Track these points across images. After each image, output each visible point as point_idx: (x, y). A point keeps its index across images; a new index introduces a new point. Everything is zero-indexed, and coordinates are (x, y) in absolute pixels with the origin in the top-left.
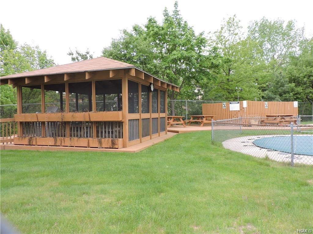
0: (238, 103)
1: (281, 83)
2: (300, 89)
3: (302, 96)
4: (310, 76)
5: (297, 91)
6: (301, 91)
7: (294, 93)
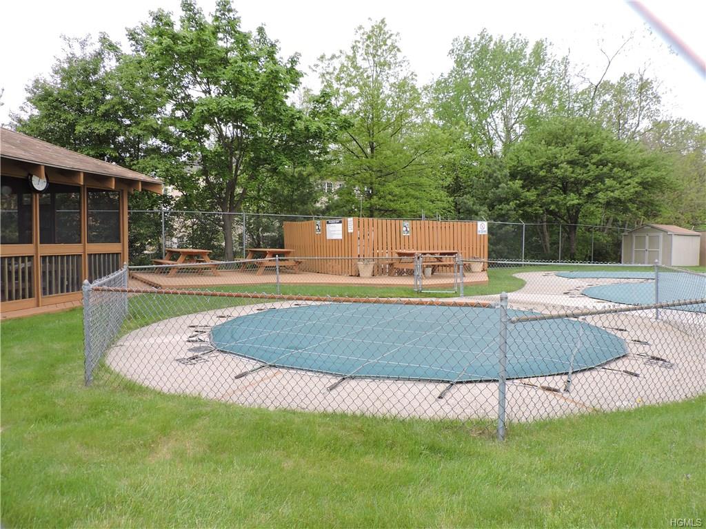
0: (340, 222)
1: (494, 180)
2: (531, 195)
3: (536, 210)
4: (552, 165)
5: (526, 197)
6: (532, 198)
7: (518, 201)
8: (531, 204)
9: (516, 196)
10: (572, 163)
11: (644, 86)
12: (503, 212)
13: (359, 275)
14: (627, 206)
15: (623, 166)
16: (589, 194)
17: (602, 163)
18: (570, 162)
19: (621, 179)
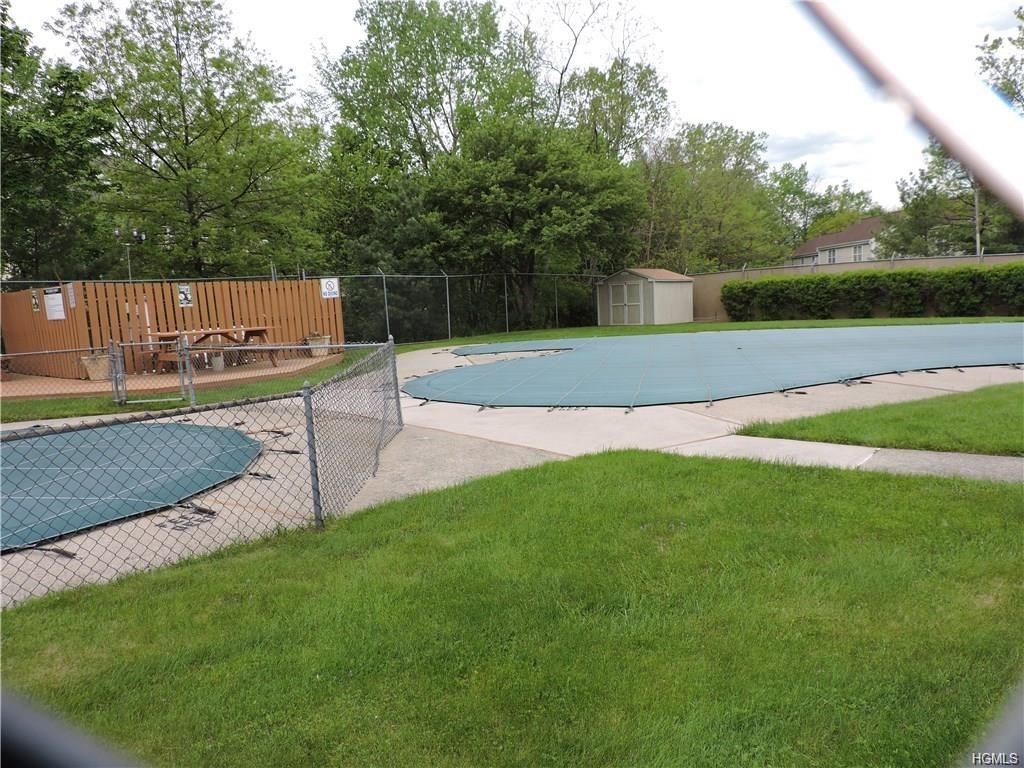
0: (59, 291)
2: (454, 234)
3: (464, 255)
4: (479, 188)
5: (448, 236)
6: (455, 238)
7: (435, 244)
8: (457, 246)
9: (434, 235)
10: (509, 185)
11: (646, 76)
12: (415, 259)
13: (88, 378)
14: (585, 246)
15: (577, 188)
16: (532, 229)
17: (548, 184)
18: (502, 184)
19: (573, 207)
